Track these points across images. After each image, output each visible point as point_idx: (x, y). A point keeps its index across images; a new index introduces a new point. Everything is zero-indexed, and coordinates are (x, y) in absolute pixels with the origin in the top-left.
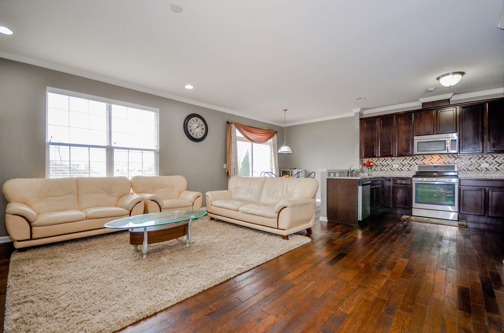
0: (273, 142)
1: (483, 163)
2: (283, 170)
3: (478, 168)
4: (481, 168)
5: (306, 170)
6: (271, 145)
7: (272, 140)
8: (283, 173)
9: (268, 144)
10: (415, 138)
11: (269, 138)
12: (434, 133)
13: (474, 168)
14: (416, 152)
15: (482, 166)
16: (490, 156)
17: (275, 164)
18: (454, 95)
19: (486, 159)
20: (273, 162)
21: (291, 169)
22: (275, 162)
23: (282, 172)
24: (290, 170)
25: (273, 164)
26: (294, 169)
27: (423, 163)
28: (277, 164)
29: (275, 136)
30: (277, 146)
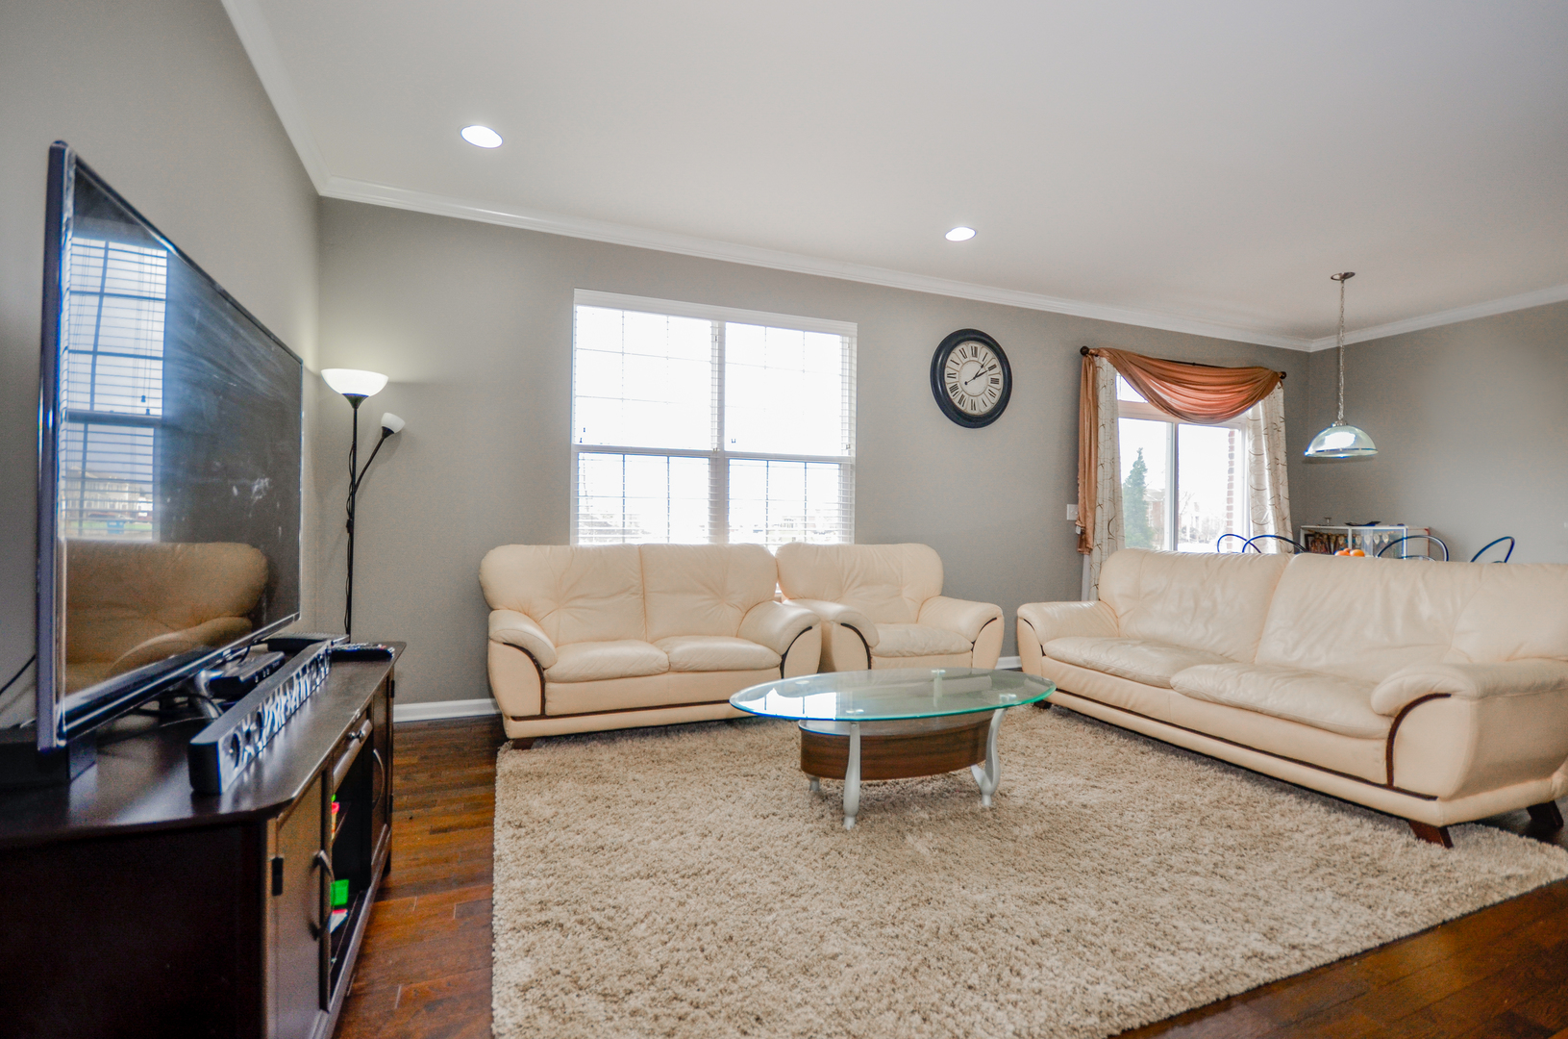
0: (1265, 414)
2: (1309, 530)
5: (1434, 526)
6: (1256, 429)
7: (1265, 406)
8: (1310, 539)
9: (1242, 427)
11: (1251, 401)
17: (1276, 506)
20: (1268, 494)
21: (1349, 524)
22: (1276, 496)
23: (1306, 536)
24: (1350, 529)
25: (1268, 502)
26: (1372, 524)
28: (1285, 504)
29: (1278, 393)
30: (1283, 429)
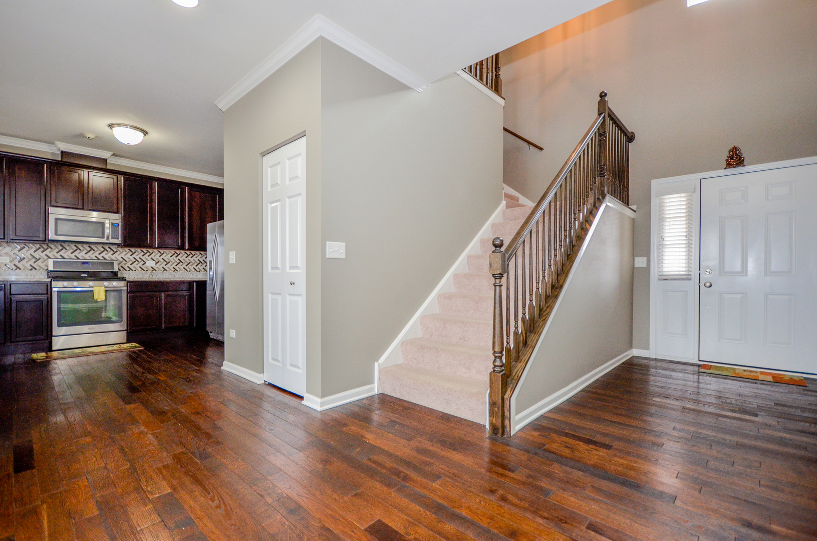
1: (148, 260)
3: (142, 267)
4: (146, 267)
10: (51, 210)
12: (83, 207)
13: (138, 267)
14: (51, 235)
15: (147, 264)
16: (156, 251)
18: (112, 155)
19: (152, 256)
27: (61, 256)
